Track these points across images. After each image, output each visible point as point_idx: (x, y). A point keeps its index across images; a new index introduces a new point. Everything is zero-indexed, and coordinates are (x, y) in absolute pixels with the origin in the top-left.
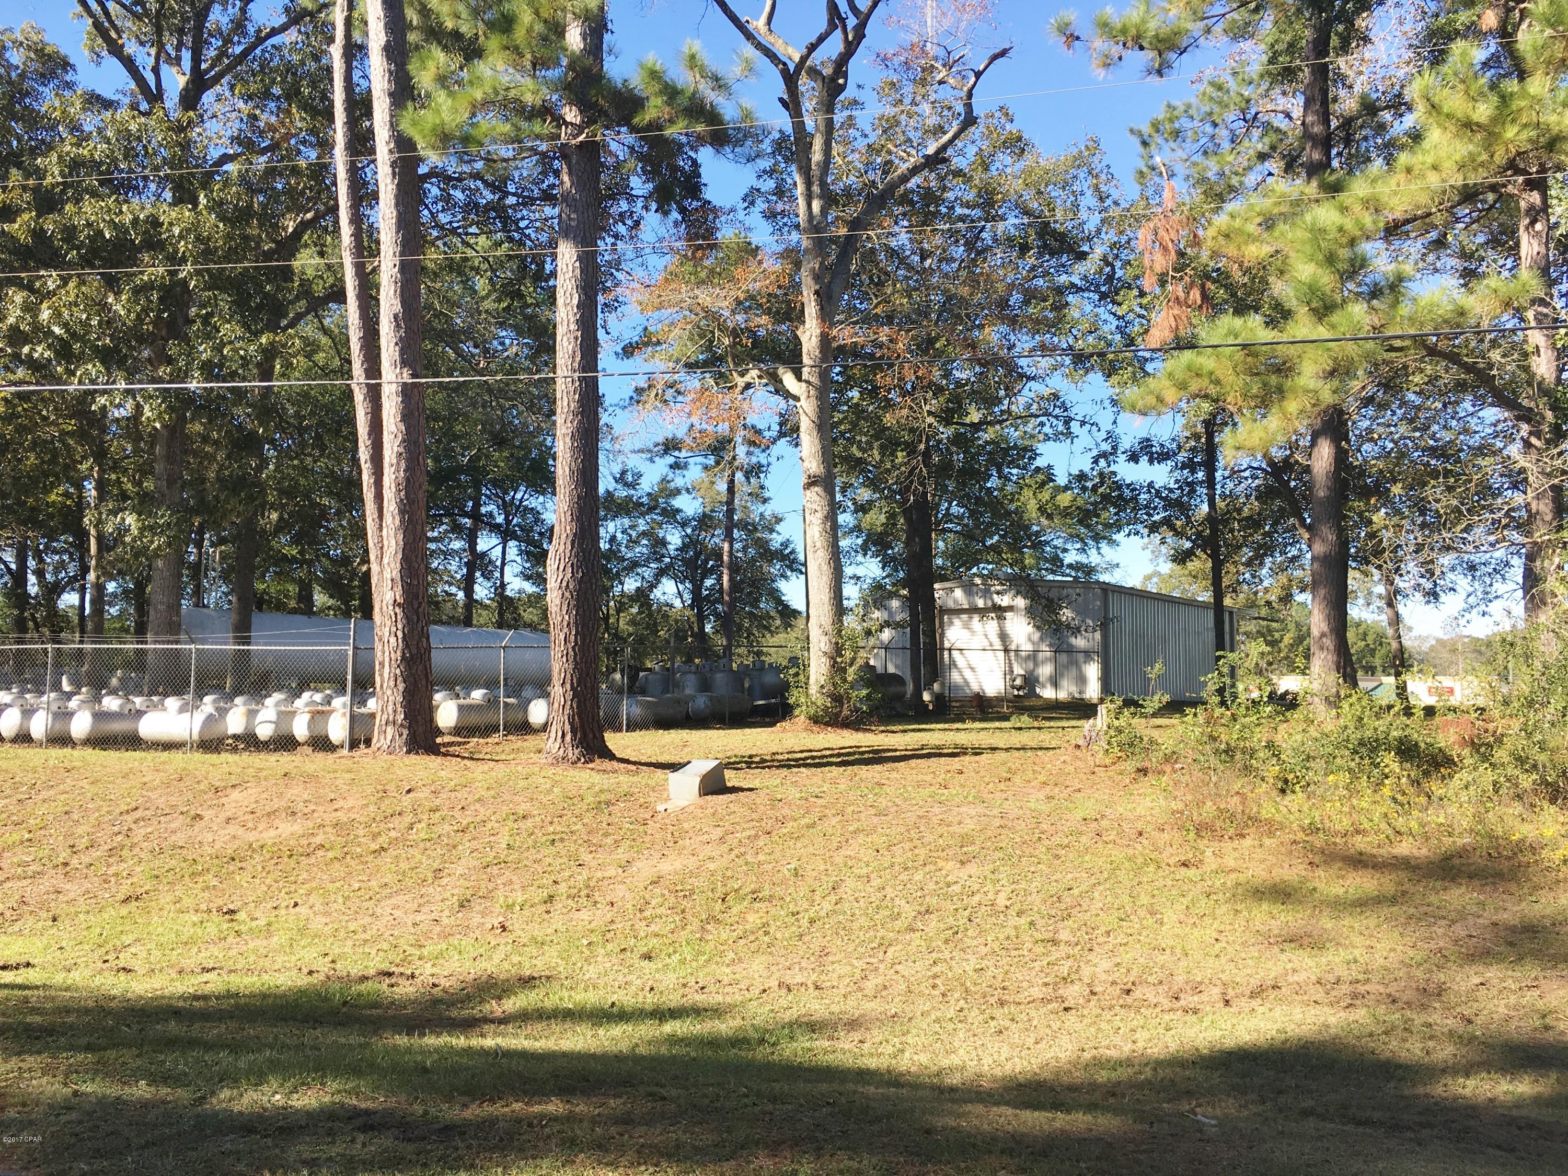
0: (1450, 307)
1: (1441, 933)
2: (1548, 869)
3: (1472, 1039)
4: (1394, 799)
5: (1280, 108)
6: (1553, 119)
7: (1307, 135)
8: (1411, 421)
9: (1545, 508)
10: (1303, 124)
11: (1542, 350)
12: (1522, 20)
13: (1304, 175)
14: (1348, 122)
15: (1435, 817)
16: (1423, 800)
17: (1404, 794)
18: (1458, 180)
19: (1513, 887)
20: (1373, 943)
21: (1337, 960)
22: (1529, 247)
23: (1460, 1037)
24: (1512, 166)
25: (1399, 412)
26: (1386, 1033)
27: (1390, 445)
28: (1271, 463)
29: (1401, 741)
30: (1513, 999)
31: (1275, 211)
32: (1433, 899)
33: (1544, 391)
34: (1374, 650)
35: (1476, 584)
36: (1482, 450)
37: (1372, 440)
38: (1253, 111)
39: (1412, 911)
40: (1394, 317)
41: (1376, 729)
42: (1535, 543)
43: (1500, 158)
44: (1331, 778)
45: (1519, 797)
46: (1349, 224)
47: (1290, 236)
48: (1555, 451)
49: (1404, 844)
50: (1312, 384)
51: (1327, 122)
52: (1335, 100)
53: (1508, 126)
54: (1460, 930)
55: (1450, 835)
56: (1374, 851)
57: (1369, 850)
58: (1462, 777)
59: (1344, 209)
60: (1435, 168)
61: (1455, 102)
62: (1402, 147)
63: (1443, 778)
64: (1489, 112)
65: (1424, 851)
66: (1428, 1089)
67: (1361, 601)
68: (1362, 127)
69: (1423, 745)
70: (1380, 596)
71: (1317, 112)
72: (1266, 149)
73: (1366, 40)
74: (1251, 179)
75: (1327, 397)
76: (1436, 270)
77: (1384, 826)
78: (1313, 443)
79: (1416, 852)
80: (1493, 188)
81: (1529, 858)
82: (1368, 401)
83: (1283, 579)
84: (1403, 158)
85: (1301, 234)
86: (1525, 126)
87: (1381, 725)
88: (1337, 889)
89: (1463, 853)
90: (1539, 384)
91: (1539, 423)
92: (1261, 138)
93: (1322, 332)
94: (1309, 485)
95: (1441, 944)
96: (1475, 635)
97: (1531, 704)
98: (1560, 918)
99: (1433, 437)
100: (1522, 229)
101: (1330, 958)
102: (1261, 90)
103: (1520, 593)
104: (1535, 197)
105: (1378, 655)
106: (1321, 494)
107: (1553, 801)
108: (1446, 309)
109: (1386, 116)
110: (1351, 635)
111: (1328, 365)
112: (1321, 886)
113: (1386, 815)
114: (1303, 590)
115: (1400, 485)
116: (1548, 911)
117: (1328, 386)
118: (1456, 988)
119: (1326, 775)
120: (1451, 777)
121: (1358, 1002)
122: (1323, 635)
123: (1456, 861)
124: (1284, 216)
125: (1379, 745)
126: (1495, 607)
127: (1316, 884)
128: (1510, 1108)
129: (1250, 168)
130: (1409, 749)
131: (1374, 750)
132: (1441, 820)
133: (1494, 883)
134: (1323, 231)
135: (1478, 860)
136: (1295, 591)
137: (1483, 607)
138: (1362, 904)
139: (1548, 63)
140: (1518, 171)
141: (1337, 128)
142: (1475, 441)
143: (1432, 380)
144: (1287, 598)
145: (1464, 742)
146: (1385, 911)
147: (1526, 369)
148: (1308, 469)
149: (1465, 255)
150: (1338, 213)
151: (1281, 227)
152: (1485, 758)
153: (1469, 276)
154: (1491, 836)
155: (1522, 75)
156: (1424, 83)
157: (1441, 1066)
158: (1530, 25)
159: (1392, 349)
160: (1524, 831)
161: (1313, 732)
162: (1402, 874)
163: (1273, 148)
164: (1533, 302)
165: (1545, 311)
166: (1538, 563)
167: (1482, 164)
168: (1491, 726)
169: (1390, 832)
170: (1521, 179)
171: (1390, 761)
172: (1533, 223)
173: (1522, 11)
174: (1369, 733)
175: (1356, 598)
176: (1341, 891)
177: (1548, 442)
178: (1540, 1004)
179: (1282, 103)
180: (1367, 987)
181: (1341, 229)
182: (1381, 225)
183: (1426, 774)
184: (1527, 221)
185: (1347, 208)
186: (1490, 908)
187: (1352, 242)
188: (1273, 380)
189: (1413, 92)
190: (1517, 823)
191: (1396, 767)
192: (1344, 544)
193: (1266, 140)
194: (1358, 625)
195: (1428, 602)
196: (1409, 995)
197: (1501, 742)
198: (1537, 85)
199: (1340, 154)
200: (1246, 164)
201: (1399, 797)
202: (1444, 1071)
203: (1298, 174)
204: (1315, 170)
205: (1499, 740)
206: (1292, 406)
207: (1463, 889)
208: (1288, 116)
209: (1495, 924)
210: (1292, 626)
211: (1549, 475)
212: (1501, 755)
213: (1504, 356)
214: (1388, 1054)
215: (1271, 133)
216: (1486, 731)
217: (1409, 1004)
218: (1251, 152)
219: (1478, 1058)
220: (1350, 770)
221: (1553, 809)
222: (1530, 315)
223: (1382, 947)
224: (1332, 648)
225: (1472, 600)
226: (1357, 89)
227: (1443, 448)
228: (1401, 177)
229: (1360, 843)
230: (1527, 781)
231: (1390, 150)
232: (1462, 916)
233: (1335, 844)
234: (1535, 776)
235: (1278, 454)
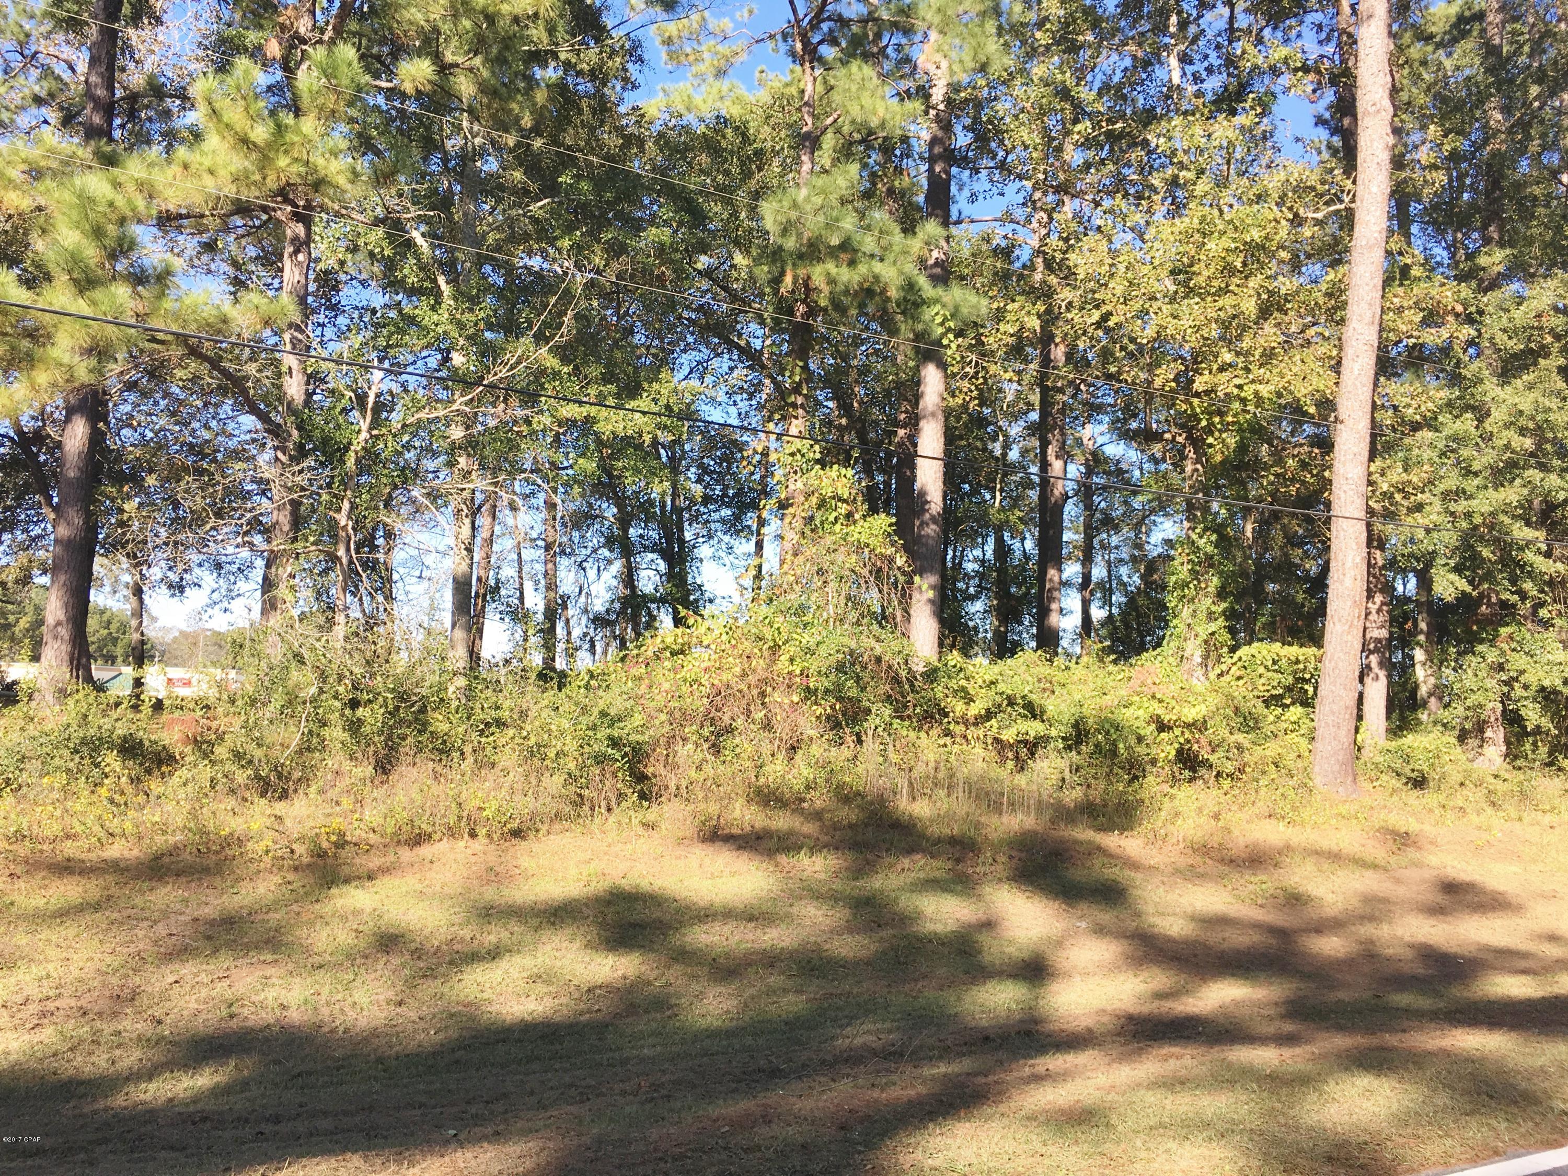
0: (214, 312)
1: (142, 935)
2: (251, 860)
3: (160, 1039)
4: (112, 801)
5: (64, 56)
6: (321, 162)
7: (89, 94)
8: (173, 414)
9: (284, 519)
10: (86, 82)
11: (294, 373)
12: (302, 60)
13: (82, 133)
14: (133, 97)
15: (151, 815)
16: (141, 798)
17: (122, 793)
18: (230, 190)
19: (217, 881)
20: (70, 954)
21: (28, 978)
22: (291, 273)
23: (148, 1040)
24: (284, 193)
25: (163, 403)
26: (71, 1049)
27: (150, 435)
28: (20, 432)
29: (125, 739)
30: (204, 993)
31: (43, 163)
32: (138, 901)
33: (291, 410)
34: (117, 639)
35: (221, 581)
36: (237, 455)
37: (130, 426)
38: (33, 49)
39: (115, 915)
40: (159, 309)
41: (100, 727)
42: (272, 551)
43: (272, 183)
44: (45, 780)
45: (232, 791)
46: (120, 201)
47: (57, 195)
48: (297, 468)
49: (116, 846)
50: (66, 359)
51: (111, 89)
52: (123, 70)
53: (281, 154)
54: (161, 930)
55: (164, 832)
56: (83, 856)
57: (78, 855)
58: (183, 773)
59: (117, 185)
60: (211, 172)
61: (235, 115)
62: (183, 141)
63: (163, 776)
64: (266, 136)
65: (136, 852)
66: (109, 1102)
67: (107, 588)
68: (147, 107)
69: (147, 743)
70: (127, 586)
71: (101, 75)
72: (43, 94)
73: (159, 21)
74: (24, 120)
75: (83, 372)
76: (209, 272)
77: (97, 829)
78: (68, 420)
79: (127, 854)
80: (265, 209)
81: (235, 851)
82: (131, 386)
83: (23, 557)
84: (182, 152)
85: (68, 196)
86: (296, 160)
87: (107, 723)
88: (37, 901)
89: (175, 851)
90: (289, 404)
91: (286, 440)
92: (39, 80)
93: (81, 306)
94: (61, 463)
95: (141, 946)
96: (217, 629)
97: (253, 702)
98: (257, 907)
99: (193, 433)
100: (286, 255)
101: (21, 977)
102: (44, 29)
103: (259, 593)
104: (300, 229)
105: (120, 644)
106: (72, 474)
107: (263, 795)
108: (208, 313)
109: (173, 104)
110: (92, 623)
111: (86, 343)
112: (19, 899)
113: (100, 818)
114: (45, 572)
115: (154, 476)
116: (246, 902)
117: (84, 364)
118: (150, 990)
119: (41, 776)
120: (171, 774)
121: (46, 1021)
122: (59, 624)
123: (166, 860)
124: (55, 174)
125: (102, 744)
126: (237, 605)
127: (15, 897)
128: (187, 1105)
129: (23, 108)
130: (133, 748)
131: (96, 749)
132: (157, 819)
133: (200, 879)
134: (92, 200)
135: (187, 856)
136: (36, 572)
137: (225, 604)
138: (63, 914)
139: (321, 109)
140: (287, 201)
141: (122, 99)
142: (232, 443)
143: (195, 379)
144: (25, 580)
145: (187, 740)
146: (88, 918)
147: (279, 387)
148: (59, 445)
149: (235, 264)
150: (109, 187)
151: (48, 183)
152: (206, 755)
153: (239, 284)
154: (203, 832)
155: (298, 112)
156: (207, 85)
157: (126, 1073)
158: (309, 68)
159: (153, 340)
160: (234, 825)
161: (32, 730)
162: (110, 878)
163: (52, 95)
164: (290, 326)
165: (300, 337)
166: (273, 570)
167: (255, 183)
168: (214, 724)
169: (102, 834)
170: (289, 208)
171: (112, 760)
172: (296, 252)
173: (303, 51)
174: (92, 732)
175: (102, 585)
176: (41, 902)
177: (291, 458)
178: (228, 994)
179: (67, 52)
180: (57, 1004)
181: (111, 204)
182: (154, 212)
183: (149, 772)
184: (291, 249)
185: (120, 184)
186: (193, 904)
187: (122, 221)
188: (25, 344)
189: (197, 90)
190: (229, 817)
191: (117, 766)
192: (91, 529)
193: (45, 84)
194: (102, 612)
195: (173, 595)
196: (103, 1004)
197: (222, 740)
198: (309, 125)
199: (123, 126)
200: (19, 102)
201: (117, 797)
202: (127, 1079)
203: (77, 132)
204: (91, 133)
205: (221, 738)
206: (42, 377)
207: (170, 886)
208: (72, 68)
209: (196, 920)
210: (30, 609)
211: (290, 490)
212: (221, 751)
213: (259, 371)
214: (71, 1072)
215: (51, 79)
216: (209, 729)
217: (100, 1014)
218: (27, 91)
219: (163, 1059)
220: (68, 771)
221: (263, 801)
222: (287, 337)
223: (79, 959)
224: (67, 637)
225: (216, 596)
226: (148, 66)
227: (201, 446)
228: (176, 169)
229: (69, 849)
230: (242, 777)
231: (171, 138)
232: (165, 914)
233: (41, 851)
234: (250, 772)
235: (28, 425)
